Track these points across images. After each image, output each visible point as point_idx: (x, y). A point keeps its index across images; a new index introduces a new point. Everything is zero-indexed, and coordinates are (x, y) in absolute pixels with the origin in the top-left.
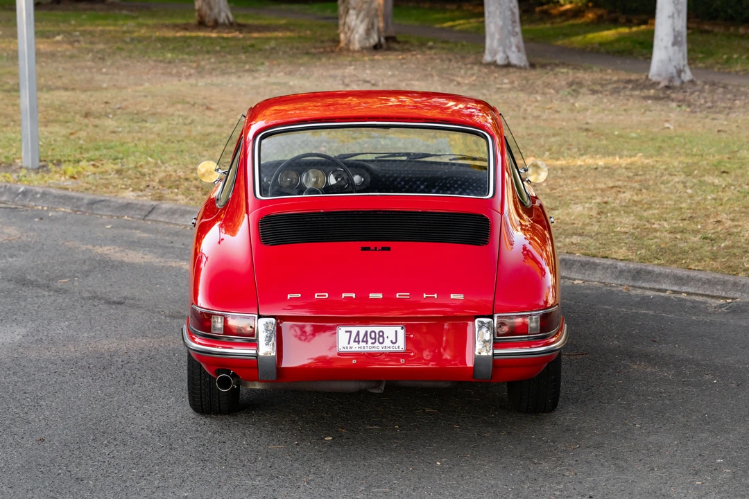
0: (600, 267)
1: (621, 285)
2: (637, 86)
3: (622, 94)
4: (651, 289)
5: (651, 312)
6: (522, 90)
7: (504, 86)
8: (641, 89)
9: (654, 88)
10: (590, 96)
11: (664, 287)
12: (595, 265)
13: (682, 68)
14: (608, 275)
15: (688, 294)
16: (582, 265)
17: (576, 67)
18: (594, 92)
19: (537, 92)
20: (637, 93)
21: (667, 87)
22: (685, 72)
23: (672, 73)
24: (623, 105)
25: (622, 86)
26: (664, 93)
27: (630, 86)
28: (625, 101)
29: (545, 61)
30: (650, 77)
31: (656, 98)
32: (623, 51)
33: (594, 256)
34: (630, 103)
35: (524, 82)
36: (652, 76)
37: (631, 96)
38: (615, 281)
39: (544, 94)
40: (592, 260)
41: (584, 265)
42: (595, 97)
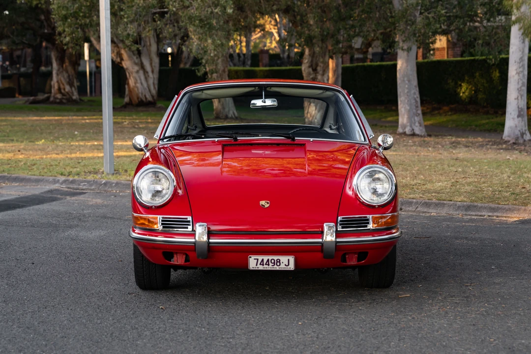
0: (447, 205)
1: (458, 214)
2: (495, 143)
3: (485, 147)
4: (476, 215)
5: (474, 225)
6: (420, 146)
7: (409, 144)
8: (497, 145)
9: (506, 144)
10: (463, 148)
11: (483, 214)
12: (444, 204)
13: (524, 132)
14: (451, 209)
15: (497, 217)
16: (436, 205)
17: (458, 136)
18: (467, 146)
19: (430, 147)
20: (495, 147)
21: (514, 143)
22: (526, 135)
23: (518, 135)
24: (484, 152)
25: (485, 144)
26: (512, 147)
27: (490, 144)
28: (485, 151)
29: (438, 134)
30: (503, 138)
31: (506, 149)
32: (491, 130)
33: (444, 200)
34: (489, 152)
35: (423, 142)
36: (505, 137)
37: (491, 148)
38: (455, 213)
39: (434, 147)
40: (442, 202)
41: (437, 205)
42: (467, 149)
